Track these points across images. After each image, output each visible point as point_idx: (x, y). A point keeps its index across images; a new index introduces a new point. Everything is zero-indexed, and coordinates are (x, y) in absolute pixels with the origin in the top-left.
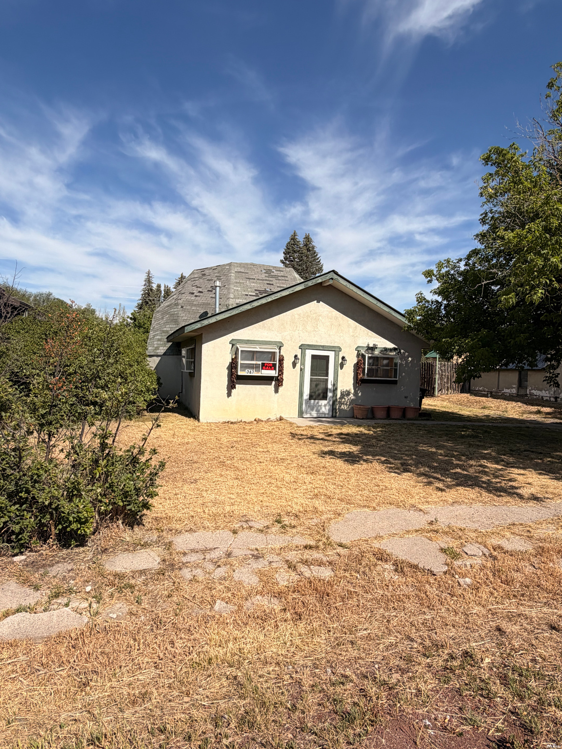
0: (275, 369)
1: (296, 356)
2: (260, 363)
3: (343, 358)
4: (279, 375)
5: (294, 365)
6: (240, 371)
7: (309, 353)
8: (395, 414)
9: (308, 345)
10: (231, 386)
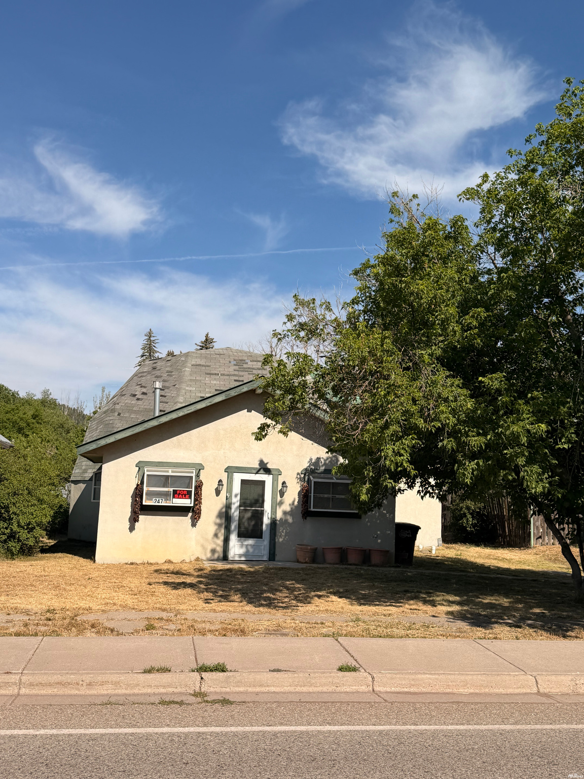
0: (190, 498)
1: (220, 481)
2: (171, 490)
3: (284, 483)
4: (195, 505)
5: (218, 492)
6: (147, 499)
7: (238, 478)
8: (353, 558)
9: (237, 468)
10: (134, 520)
